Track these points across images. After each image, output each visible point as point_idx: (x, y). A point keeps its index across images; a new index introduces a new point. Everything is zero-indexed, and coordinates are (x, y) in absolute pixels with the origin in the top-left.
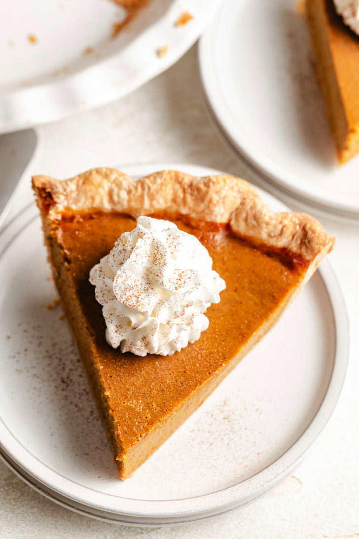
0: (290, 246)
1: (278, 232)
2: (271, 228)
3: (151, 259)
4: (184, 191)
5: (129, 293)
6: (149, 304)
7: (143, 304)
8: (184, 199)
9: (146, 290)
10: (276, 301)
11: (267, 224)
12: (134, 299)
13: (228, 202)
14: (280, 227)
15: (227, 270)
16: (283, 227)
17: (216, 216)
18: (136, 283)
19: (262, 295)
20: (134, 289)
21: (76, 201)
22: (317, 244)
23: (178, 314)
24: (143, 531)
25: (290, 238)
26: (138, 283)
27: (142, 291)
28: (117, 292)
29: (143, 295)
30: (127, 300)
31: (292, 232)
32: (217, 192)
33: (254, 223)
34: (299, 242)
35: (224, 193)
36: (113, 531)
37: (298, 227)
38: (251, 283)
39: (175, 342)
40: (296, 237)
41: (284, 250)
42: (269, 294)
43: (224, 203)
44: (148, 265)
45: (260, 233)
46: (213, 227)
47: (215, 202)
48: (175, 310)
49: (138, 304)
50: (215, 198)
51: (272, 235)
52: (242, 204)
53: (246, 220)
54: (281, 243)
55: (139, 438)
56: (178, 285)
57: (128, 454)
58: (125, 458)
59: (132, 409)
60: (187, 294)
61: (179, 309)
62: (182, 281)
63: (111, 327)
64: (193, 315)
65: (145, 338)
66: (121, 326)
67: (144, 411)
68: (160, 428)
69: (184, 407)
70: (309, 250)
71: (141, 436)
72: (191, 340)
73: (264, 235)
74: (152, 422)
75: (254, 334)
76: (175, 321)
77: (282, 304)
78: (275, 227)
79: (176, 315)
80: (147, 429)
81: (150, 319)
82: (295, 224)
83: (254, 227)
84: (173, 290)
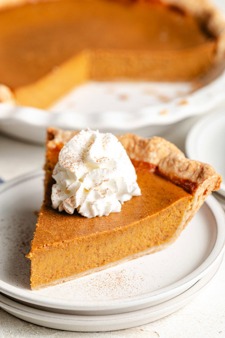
0: (191, 178)
1: (185, 168)
2: (181, 164)
3: (88, 145)
5: (67, 161)
6: (78, 169)
7: (73, 167)
9: (79, 161)
10: (170, 203)
11: (179, 162)
12: (69, 164)
13: (160, 152)
14: (187, 165)
15: (146, 187)
16: (189, 165)
17: (150, 158)
18: (73, 155)
19: (162, 200)
20: (71, 159)
22: (207, 174)
23: (97, 184)
24: (36, 334)
25: (192, 173)
26: (75, 156)
27: (76, 161)
28: (61, 159)
29: (76, 163)
30: (65, 164)
31: (194, 169)
32: (155, 144)
33: (172, 162)
34: (197, 176)
35: (159, 146)
36: (16, 329)
37: (199, 167)
38: (158, 193)
39: (92, 204)
40: (196, 172)
41: (187, 181)
42: (167, 199)
43: (157, 152)
44: (84, 147)
45: (174, 168)
46: (147, 165)
47: (151, 149)
48: (96, 182)
49: (71, 167)
50: (152, 146)
51: (181, 170)
52: (169, 155)
53: (168, 163)
54: (186, 176)
55: (45, 246)
56: (100, 161)
57: (34, 254)
58: (31, 255)
59: (49, 233)
60: (105, 170)
61: (100, 182)
62: (103, 159)
63: (54, 190)
64: (108, 189)
65: (73, 197)
66: (60, 191)
67: (56, 235)
68: (63, 248)
69: (85, 245)
70: (201, 179)
71: (46, 245)
72: (106, 212)
73: (176, 170)
74: (58, 241)
75: (148, 216)
76: (95, 188)
77: (173, 205)
78: (184, 164)
79: (96, 185)
80: (52, 243)
81: (78, 181)
82: (197, 165)
83: (172, 165)
84: (95, 160)
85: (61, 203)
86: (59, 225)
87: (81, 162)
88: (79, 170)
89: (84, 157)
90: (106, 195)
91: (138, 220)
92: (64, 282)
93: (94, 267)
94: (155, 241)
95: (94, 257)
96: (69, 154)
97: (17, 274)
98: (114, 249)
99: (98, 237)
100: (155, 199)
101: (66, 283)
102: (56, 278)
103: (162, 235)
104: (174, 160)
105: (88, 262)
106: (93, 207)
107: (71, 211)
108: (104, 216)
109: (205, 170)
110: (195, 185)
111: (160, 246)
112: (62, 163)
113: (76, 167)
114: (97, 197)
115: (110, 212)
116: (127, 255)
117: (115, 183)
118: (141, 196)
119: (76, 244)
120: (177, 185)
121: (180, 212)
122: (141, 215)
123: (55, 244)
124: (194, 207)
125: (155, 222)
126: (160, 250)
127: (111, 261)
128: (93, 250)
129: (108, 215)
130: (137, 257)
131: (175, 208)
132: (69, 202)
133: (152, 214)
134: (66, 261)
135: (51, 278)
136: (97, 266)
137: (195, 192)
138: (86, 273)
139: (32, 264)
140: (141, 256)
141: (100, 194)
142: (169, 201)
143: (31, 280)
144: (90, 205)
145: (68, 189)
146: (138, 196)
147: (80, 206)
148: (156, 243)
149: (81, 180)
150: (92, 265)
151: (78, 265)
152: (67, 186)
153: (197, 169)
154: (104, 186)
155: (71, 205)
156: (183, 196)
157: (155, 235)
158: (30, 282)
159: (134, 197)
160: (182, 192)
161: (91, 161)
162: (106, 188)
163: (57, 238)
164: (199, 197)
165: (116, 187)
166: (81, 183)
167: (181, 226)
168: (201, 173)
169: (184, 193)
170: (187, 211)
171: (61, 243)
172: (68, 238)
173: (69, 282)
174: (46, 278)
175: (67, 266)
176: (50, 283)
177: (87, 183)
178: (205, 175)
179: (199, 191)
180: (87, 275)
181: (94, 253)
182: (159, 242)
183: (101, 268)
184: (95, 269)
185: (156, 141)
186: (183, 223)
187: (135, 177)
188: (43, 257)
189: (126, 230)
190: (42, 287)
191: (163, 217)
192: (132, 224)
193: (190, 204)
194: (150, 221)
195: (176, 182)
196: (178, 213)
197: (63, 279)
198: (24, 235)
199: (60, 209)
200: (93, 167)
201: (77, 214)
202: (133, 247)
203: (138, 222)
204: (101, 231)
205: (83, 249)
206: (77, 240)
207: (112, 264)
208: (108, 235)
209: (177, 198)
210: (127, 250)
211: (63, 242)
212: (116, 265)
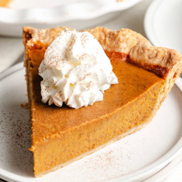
0: (161, 64)
1: (154, 55)
2: (150, 52)
3: (69, 44)
4: (106, 36)
5: (52, 60)
7: (59, 66)
8: (105, 40)
9: (63, 60)
10: (146, 89)
11: (148, 50)
12: (55, 63)
13: (129, 42)
14: (156, 52)
15: (122, 75)
16: (158, 52)
17: (121, 49)
18: (57, 55)
19: (138, 86)
20: (56, 58)
21: (44, 39)
22: (175, 60)
25: (161, 59)
27: (61, 60)
29: (61, 62)
30: (51, 63)
31: (163, 56)
32: (124, 35)
33: (142, 51)
34: (166, 61)
35: (128, 36)
37: (166, 53)
38: (134, 80)
39: (78, 97)
40: (164, 58)
41: (157, 66)
42: (143, 85)
43: (127, 42)
44: (66, 47)
45: (144, 56)
46: (119, 55)
47: (121, 40)
49: (57, 65)
50: (122, 38)
51: (151, 57)
52: (138, 44)
53: (138, 51)
54: (156, 62)
55: (44, 138)
56: (82, 58)
57: (36, 147)
58: (33, 148)
59: (45, 127)
60: (87, 66)
61: (83, 77)
62: (85, 56)
63: (43, 87)
64: (91, 82)
65: (61, 91)
66: (48, 87)
67: (52, 128)
68: (59, 139)
69: (78, 134)
70: (170, 64)
71: (46, 138)
72: (90, 102)
73: (146, 58)
74: (54, 133)
75: (129, 102)
76: (79, 82)
77: (149, 90)
78: (153, 52)
79: (80, 79)
80: (50, 135)
81: (64, 77)
82: (165, 51)
83: (142, 53)
84: (78, 58)
85: (50, 97)
86: (52, 118)
87: (65, 61)
88: (64, 67)
89: (67, 55)
90: (90, 88)
91: (120, 107)
92: (62, 167)
93: (86, 151)
94: (135, 122)
95: (86, 143)
96: (54, 54)
97: (19, 164)
98: (101, 134)
99: (88, 125)
100: (131, 86)
101: (64, 168)
102: (55, 165)
103: (140, 117)
104: (143, 49)
105: (81, 148)
106: (80, 99)
107: (60, 104)
108: (89, 105)
109: (172, 55)
110: (166, 70)
111: (140, 126)
112: (48, 62)
113: (61, 65)
114: (82, 90)
115: (95, 101)
116: (113, 137)
117: (97, 75)
118: (118, 84)
119: (71, 134)
120: (148, 70)
121: (155, 95)
122: (121, 102)
123: (53, 136)
124: (166, 90)
125: (134, 107)
126: (139, 130)
127: (100, 144)
128: (84, 137)
129: (92, 104)
130: (121, 138)
131: (150, 93)
132: (58, 97)
133: (132, 100)
134: (63, 150)
135: (51, 165)
136: (88, 150)
137: (166, 76)
138: (79, 157)
139: (35, 155)
140: (124, 137)
141: (85, 87)
142: (145, 87)
143: (35, 169)
144: (76, 97)
145: (56, 85)
146: (116, 84)
147: (68, 100)
148: (136, 124)
149: (67, 76)
150: (85, 150)
151: (73, 151)
152: (54, 83)
153: (165, 56)
154: (88, 79)
155: (61, 99)
156: (156, 81)
157: (135, 117)
158: (34, 171)
159: (112, 85)
160: (155, 77)
161: (74, 58)
162: (89, 81)
163: (54, 130)
164: (170, 80)
165: (97, 79)
166: (68, 79)
167: (156, 107)
168: (170, 59)
169: (157, 78)
170: (161, 93)
171: (57, 135)
172: (63, 129)
173: (66, 167)
174: (47, 166)
175: (64, 154)
176: (50, 170)
177: (72, 79)
178: (174, 61)
179: (170, 75)
180: (80, 158)
181: (86, 139)
182: (138, 123)
183: (91, 151)
184: (87, 153)
185: (124, 33)
186: (158, 104)
187: (111, 67)
188: (43, 148)
189: (111, 116)
190: (44, 174)
191: (141, 101)
192: (116, 111)
193: (163, 87)
194: (130, 106)
195: (147, 68)
196: (153, 96)
197: (61, 165)
198: (16, 127)
199: (50, 103)
200: (76, 64)
201: (65, 106)
202: (117, 130)
203: (120, 108)
204: (90, 120)
205: (76, 137)
206: (71, 130)
207: (101, 147)
208: (96, 122)
209: (151, 84)
210: (113, 133)
211: (59, 133)
212: (104, 147)
